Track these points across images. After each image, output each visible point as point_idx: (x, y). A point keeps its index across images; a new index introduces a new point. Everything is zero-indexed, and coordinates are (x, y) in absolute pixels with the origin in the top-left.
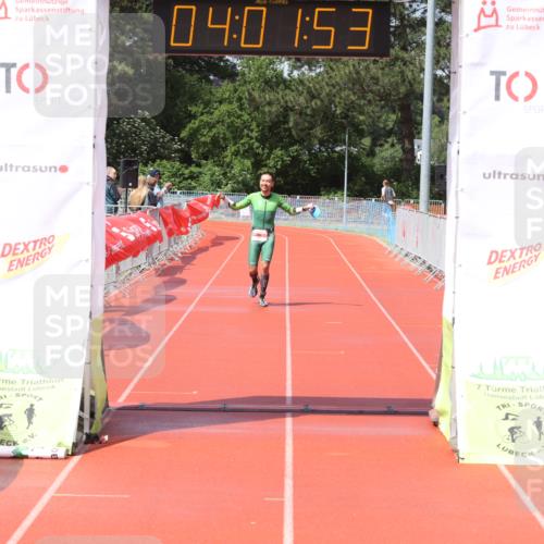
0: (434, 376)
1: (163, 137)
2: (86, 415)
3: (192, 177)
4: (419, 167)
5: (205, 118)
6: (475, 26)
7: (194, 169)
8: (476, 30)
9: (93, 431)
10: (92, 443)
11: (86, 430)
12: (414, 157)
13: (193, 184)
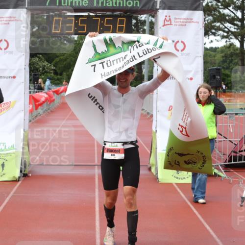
0: (149, 152)
1: (47, 65)
2: (23, 167)
3: (58, 79)
4: (144, 76)
5: (62, 57)
6: (163, 25)
7: (59, 77)
8: (163, 26)
9: (25, 173)
10: (25, 177)
11: (23, 172)
12: (142, 72)
13: (59, 82)
